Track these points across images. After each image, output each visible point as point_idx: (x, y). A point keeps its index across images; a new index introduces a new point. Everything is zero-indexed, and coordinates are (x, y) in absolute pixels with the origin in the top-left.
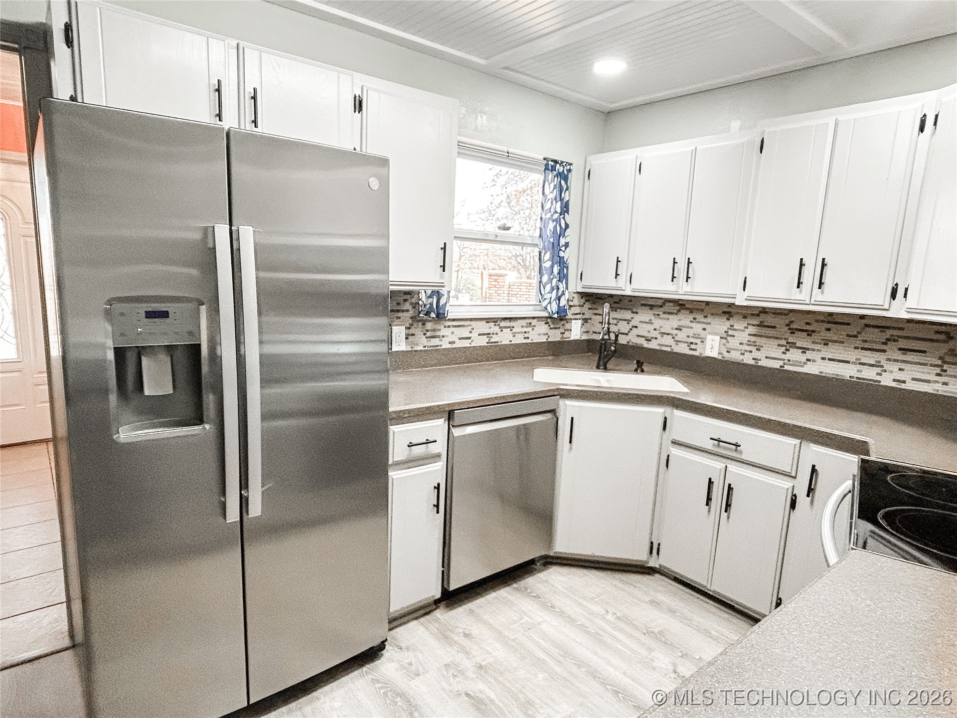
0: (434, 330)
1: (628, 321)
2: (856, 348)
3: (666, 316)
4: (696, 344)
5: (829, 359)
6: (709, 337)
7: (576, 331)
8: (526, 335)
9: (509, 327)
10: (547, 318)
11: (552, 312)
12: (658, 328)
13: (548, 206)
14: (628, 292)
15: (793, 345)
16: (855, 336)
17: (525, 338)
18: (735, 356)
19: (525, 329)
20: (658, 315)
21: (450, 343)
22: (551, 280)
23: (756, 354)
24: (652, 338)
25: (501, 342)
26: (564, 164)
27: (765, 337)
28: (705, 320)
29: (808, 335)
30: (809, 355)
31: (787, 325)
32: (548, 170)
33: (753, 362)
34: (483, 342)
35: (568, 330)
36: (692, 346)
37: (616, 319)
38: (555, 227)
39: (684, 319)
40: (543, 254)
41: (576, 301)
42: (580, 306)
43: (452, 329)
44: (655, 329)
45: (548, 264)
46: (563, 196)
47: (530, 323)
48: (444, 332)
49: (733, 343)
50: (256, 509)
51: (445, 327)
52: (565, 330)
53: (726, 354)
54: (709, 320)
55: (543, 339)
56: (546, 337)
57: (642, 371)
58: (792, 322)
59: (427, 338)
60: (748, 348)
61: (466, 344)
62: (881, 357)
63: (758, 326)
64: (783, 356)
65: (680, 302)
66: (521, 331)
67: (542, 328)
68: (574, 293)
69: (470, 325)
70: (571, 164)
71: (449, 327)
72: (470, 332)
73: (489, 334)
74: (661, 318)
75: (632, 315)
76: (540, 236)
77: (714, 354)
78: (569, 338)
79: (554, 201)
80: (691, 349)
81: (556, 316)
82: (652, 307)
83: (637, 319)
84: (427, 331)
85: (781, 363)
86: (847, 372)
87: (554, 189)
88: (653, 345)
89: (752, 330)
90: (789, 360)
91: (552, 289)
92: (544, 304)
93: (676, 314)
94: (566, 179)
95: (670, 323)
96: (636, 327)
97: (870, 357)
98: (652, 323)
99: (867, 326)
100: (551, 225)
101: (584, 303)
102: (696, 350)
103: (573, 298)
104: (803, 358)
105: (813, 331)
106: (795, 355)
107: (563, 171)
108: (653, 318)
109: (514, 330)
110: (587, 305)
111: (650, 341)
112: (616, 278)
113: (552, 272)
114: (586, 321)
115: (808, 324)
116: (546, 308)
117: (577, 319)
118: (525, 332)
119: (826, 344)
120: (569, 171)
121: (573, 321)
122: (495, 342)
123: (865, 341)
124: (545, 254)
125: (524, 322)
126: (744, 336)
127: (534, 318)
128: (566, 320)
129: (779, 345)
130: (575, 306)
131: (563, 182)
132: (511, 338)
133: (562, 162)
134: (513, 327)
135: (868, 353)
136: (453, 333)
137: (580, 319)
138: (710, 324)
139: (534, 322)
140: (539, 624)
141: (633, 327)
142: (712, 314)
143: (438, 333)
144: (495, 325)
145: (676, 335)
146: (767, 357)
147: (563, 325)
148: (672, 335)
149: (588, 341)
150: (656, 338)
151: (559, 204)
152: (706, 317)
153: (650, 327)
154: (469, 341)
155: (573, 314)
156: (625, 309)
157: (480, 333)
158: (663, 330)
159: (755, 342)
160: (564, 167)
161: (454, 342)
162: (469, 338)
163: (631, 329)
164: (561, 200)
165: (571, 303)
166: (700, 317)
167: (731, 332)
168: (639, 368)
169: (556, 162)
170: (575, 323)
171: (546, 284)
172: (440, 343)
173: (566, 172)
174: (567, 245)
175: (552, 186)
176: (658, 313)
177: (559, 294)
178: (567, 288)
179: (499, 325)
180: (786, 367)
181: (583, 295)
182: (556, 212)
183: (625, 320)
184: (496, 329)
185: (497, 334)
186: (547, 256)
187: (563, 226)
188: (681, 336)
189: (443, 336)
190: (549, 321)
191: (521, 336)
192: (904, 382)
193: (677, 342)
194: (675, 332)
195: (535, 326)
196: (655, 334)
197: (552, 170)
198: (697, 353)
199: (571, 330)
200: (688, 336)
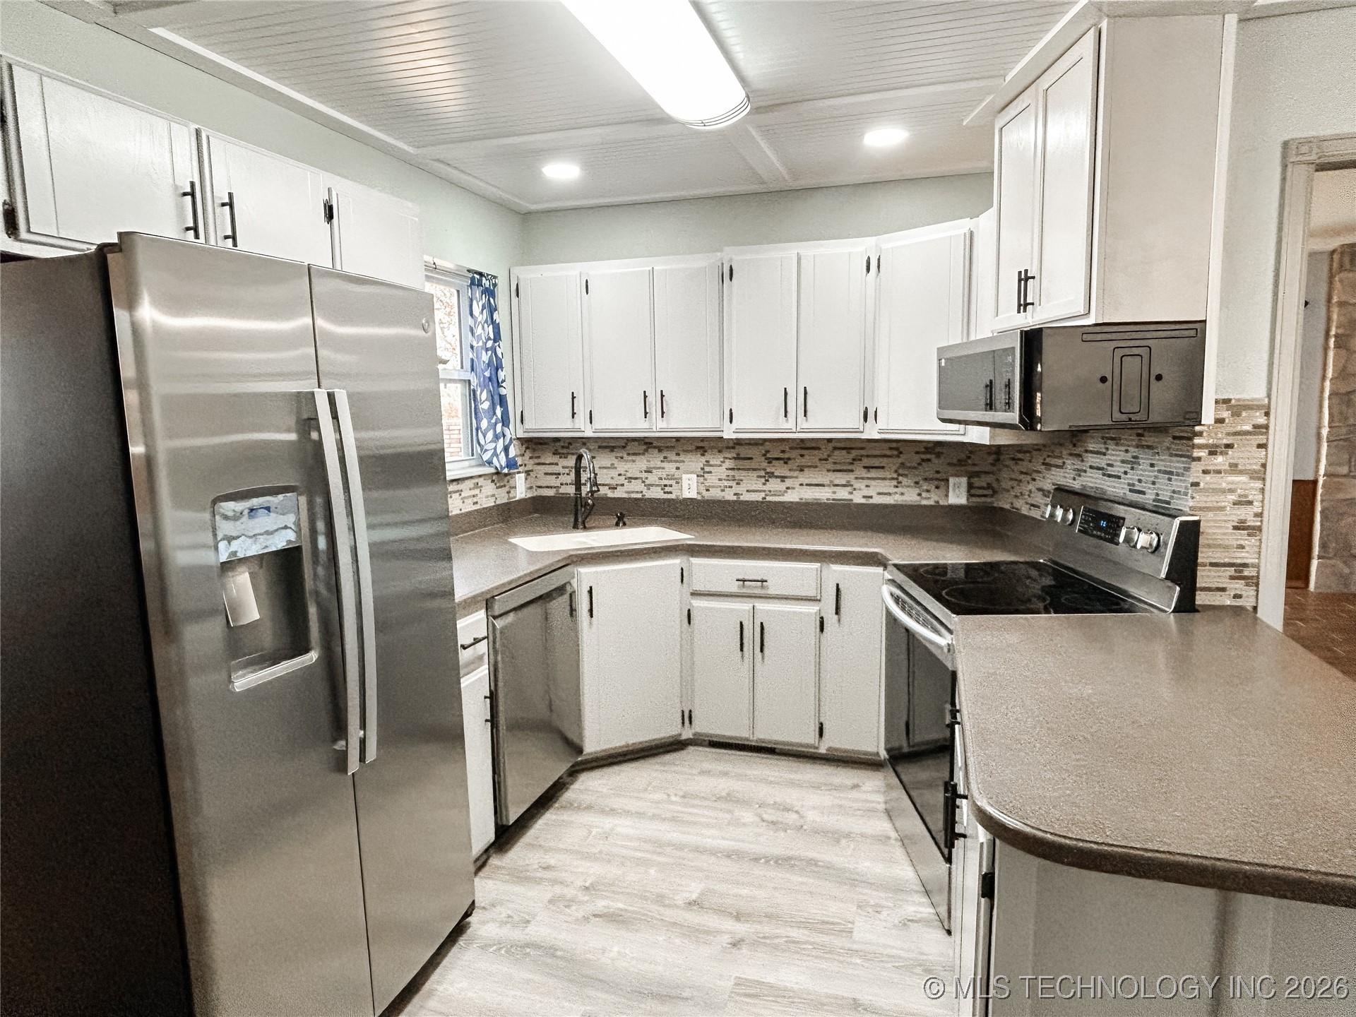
2: (828, 471)
3: (630, 458)
4: (671, 486)
5: (807, 485)
6: (684, 476)
7: (521, 489)
8: (475, 500)
9: (458, 491)
10: (493, 474)
11: (501, 466)
12: (623, 473)
13: (479, 331)
14: (589, 434)
15: (771, 475)
16: (826, 460)
17: (474, 504)
18: (715, 494)
19: (473, 492)
20: (622, 458)
22: (493, 426)
23: (736, 489)
24: (617, 485)
26: (490, 277)
27: (743, 469)
28: (677, 458)
29: (786, 463)
30: (788, 482)
31: (764, 455)
32: (474, 285)
33: (735, 498)
35: (513, 488)
36: (667, 489)
38: (491, 357)
39: (655, 459)
40: (478, 393)
41: (517, 450)
42: (522, 455)
44: (620, 475)
45: (486, 405)
46: (493, 317)
47: (477, 484)
49: (712, 480)
50: (371, 754)
52: (511, 488)
53: (705, 493)
54: (682, 458)
55: (492, 502)
56: (494, 499)
57: (624, 524)
58: (768, 452)
60: (730, 483)
62: (850, 477)
63: (735, 458)
64: (765, 488)
65: (646, 440)
66: (469, 494)
67: (489, 488)
68: (519, 439)
70: (495, 277)
74: (626, 461)
76: (472, 370)
77: (692, 494)
78: (515, 497)
79: (486, 325)
80: (665, 493)
81: (506, 470)
82: (612, 449)
85: (763, 495)
86: (824, 495)
87: (483, 309)
88: (620, 493)
89: (729, 464)
90: (770, 491)
91: (496, 437)
92: (486, 457)
93: (643, 454)
94: (493, 295)
95: (637, 466)
97: (841, 478)
98: (615, 468)
99: (835, 448)
100: (485, 357)
101: (526, 452)
102: (671, 493)
104: (782, 487)
105: (789, 459)
106: (774, 485)
107: (490, 285)
108: (615, 462)
109: (463, 495)
110: (528, 454)
111: (616, 489)
112: (573, 417)
113: (495, 413)
114: (528, 473)
115: (783, 452)
116: (490, 461)
117: (520, 473)
118: (474, 496)
119: (802, 471)
120: (495, 285)
121: (517, 475)
123: (835, 463)
124: (481, 393)
125: (470, 483)
126: (721, 471)
127: (480, 476)
128: (510, 474)
129: (758, 477)
131: (492, 300)
132: (461, 505)
133: (488, 275)
135: (839, 475)
137: (523, 472)
138: (684, 462)
139: (481, 481)
140: (612, 829)
142: (684, 451)
145: (647, 478)
146: (747, 491)
147: (508, 482)
148: (641, 478)
149: (533, 498)
150: (623, 485)
151: (491, 326)
152: (677, 455)
153: (614, 473)
158: (629, 475)
159: (734, 476)
160: (490, 282)
164: (492, 322)
166: (672, 456)
167: (707, 469)
168: (621, 522)
169: (481, 274)
170: (519, 477)
171: (487, 430)
173: (492, 287)
175: (480, 304)
176: (621, 455)
177: (506, 443)
180: (768, 499)
181: (524, 441)
182: (489, 339)
186: (484, 395)
188: (652, 478)
190: (494, 478)
191: (470, 501)
192: (871, 497)
193: (649, 486)
194: (644, 475)
195: (481, 486)
196: (622, 480)
197: (478, 286)
198: (672, 496)
199: (516, 487)
200: (660, 479)
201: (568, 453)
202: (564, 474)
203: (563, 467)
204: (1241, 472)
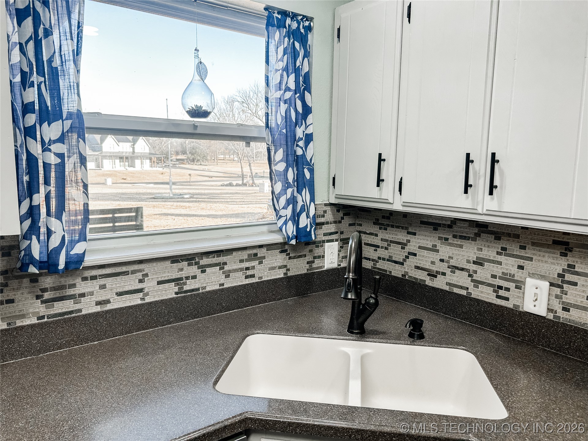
1: (403, 245)
3: (459, 242)
4: (508, 289)
6: (530, 282)
7: (331, 258)
8: (249, 273)
9: (218, 265)
10: (285, 243)
11: (289, 236)
12: (446, 258)
13: (276, 80)
14: (398, 207)
17: (247, 277)
19: (247, 264)
20: (447, 239)
21: (98, 303)
22: (284, 191)
24: (438, 272)
25: (204, 288)
26: (299, 18)
28: (522, 253)
32: (273, 25)
34: (168, 292)
35: (319, 257)
36: (502, 293)
37: (386, 240)
38: (287, 112)
41: (329, 217)
42: (335, 222)
43: (102, 281)
44: (442, 260)
46: (298, 64)
47: (256, 255)
48: (81, 287)
51: (85, 279)
52: (315, 258)
53: (561, 313)
54: (528, 253)
55: (280, 274)
56: (284, 270)
57: (421, 337)
59: (43, 302)
61: (135, 300)
66: (240, 267)
67: (277, 259)
68: (326, 205)
69: (140, 271)
70: (310, 19)
71: (94, 278)
72: (141, 281)
73: (181, 279)
74: (451, 245)
75: (409, 237)
76: (268, 126)
77: (541, 310)
78: (321, 267)
79: (285, 73)
80: (498, 297)
81: (293, 242)
83: (415, 242)
84: (44, 290)
87: (284, 55)
88: (440, 283)
91: (288, 202)
92: (279, 223)
93: (474, 239)
94: (303, 41)
95: (464, 253)
96: (415, 255)
98: (437, 251)
100: (283, 108)
101: (342, 218)
102: (507, 299)
103: (325, 212)
107: (298, 27)
108: (438, 244)
109: (226, 268)
110: (347, 221)
111: (436, 277)
112: (378, 185)
113: (287, 179)
116: (281, 229)
117: (332, 241)
118: (247, 269)
120: (310, 28)
121: (327, 245)
122: (193, 290)
124: (275, 153)
125: (244, 255)
127: (261, 246)
128: (314, 243)
130: (327, 223)
131: (297, 45)
132: (222, 280)
133: (295, 15)
134: (225, 264)
136: (103, 287)
137: (337, 240)
138: (531, 259)
139: (261, 252)
141: (410, 253)
142: (533, 244)
143: (71, 292)
144: (189, 265)
145: (475, 272)
147: (311, 251)
148: (467, 270)
150: (444, 274)
151: (292, 77)
152: (523, 248)
153: (436, 257)
154: (141, 295)
155: (325, 235)
156: (398, 227)
157: (160, 279)
158: (453, 262)
160: (299, 23)
161: (108, 302)
162: (140, 290)
163: (407, 257)
164: (297, 71)
165: (318, 221)
166: (514, 248)
167: (569, 277)
169: (285, 14)
170: (329, 246)
171: (280, 194)
172: (77, 307)
173: (302, 31)
174: (309, 138)
176: (447, 237)
177: (298, 210)
178: (312, 199)
179: (197, 264)
181: (338, 208)
182: (288, 89)
183: (399, 243)
184: (194, 270)
185: (195, 278)
186: (279, 155)
187: (300, 109)
188: (483, 274)
189: (83, 295)
190: (286, 248)
191: (240, 274)
193: (477, 283)
194: (473, 267)
195: (264, 258)
196: (443, 267)
197: (279, 26)
198: (509, 304)
199: (323, 257)
200: (494, 276)
201: (388, 225)
202: (382, 247)
203: (382, 240)
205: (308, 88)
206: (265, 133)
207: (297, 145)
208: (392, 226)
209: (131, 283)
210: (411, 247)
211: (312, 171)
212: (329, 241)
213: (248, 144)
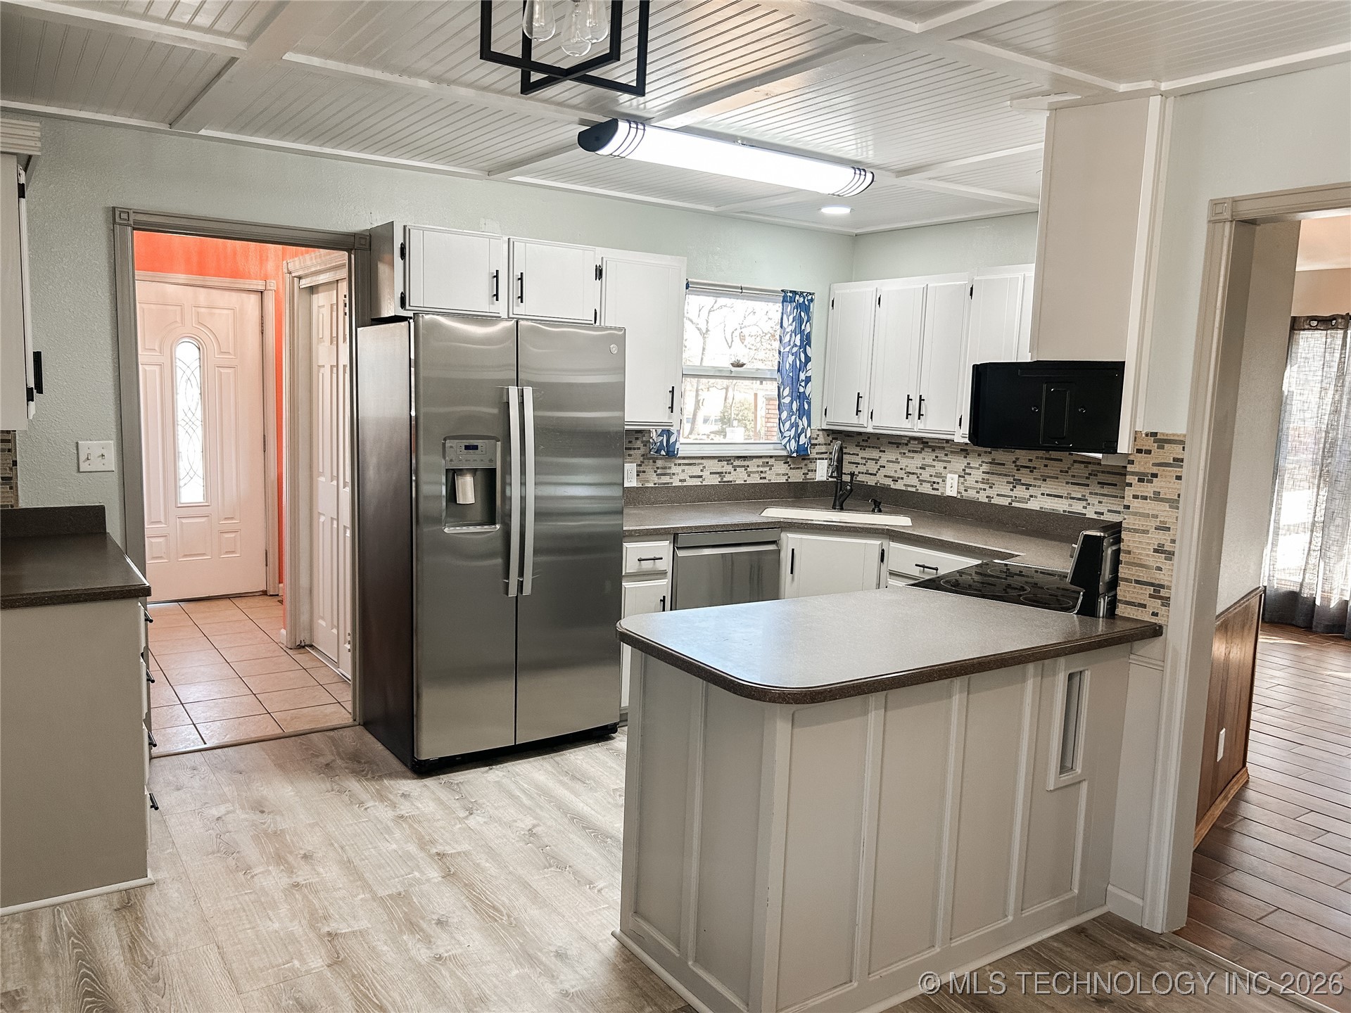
0: (665, 468)
1: (877, 461)
2: (1067, 483)
3: (910, 455)
4: (938, 483)
5: (1047, 495)
6: (949, 475)
7: (821, 472)
8: (763, 475)
9: (744, 466)
10: (788, 457)
11: (791, 450)
12: (904, 467)
13: (787, 339)
14: (870, 430)
15: (1018, 482)
16: (1067, 472)
17: (761, 478)
18: (972, 494)
19: (761, 469)
20: (904, 454)
21: (681, 481)
22: (789, 417)
23: (989, 492)
24: (899, 478)
25: (735, 481)
26: (805, 294)
27: (997, 474)
28: (946, 459)
29: (1031, 471)
30: (1032, 491)
31: (1014, 462)
32: (787, 302)
33: (986, 500)
34: (715, 480)
35: (812, 471)
36: (935, 486)
37: (865, 458)
38: (794, 361)
39: (928, 457)
40: (782, 390)
41: (821, 440)
42: (825, 444)
43: (683, 467)
44: (901, 469)
45: (787, 400)
46: (803, 327)
47: (768, 463)
48: (675, 469)
49: (970, 481)
50: (527, 590)
51: (675, 465)
52: (809, 471)
53: (964, 494)
54: (949, 458)
55: (783, 480)
56: (786, 477)
57: (880, 511)
58: (1017, 459)
59: (657, 475)
60: (983, 486)
61: (697, 482)
62: (1086, 491)
63: (990, 463)
64: (1011, 493)
65: (924, 440)
66: (757, 470)
67: (781, 468)
68: (819, 430)
70: (812, 294)
71: (680, 465)
72: (702, 471)
73: (722, 473)
74: (908, 457)
75: (881, 454)
76: (779, 371)
77: (954, 494)
78: (813, 479)
79: (794, 335)
80: (933, 489)
81: (795, 455)
82: (898, 445)
83: (884, 458)
84: (658, 468)
85: (1009, 500)
86: (1061, 506)
87: (793, 321)
88: (899, 486)
89: (985, 467)
90: (1016, 497)
91: (792, 426)
92: (784, 442)
93: (920, 452)
94: (806, 309)
95: (913, 462)
96: (884, 467)
97: (1077, 492)
98: (899, 463)
99: (1075, 461)
100: (791, 359)
101: (831, 442)
102: (938, 490)
103: (818, 435)
104: (1026, 494)
105: (1035, 468)
106: (1020, 492)
107: (804, 301)
108: (899, 457)
109: (749, 469)
110: (835, 444)
111: (897, 481)
112: (858, 414)
113: (792, 408)
115: (1030, 460)
116: (785, 446)
117: (823, 459)
118: (762, 472)
119: (1045, 480)
120: (812, 300)
121: (818, 461)
122: (728, 482)
123: (1073, 476)
124: (783, 390)
125: (760, 462)
126: (977, 474)
127: (771, 457)
128: (809, 459)
129: (1008, 482)
130: (819, 444)
131: (803, 314)
132: (746, 477)
133: (802, 293)
134: (748, 466)
135: (1076, 487)
136: (683, 471)
137: (826, 459)
138: (950, 462)
139: (771, 461)
141: (880, 466)
142: (952, 452)
143: (668, 471)
144: (728, 464)
145: (921, 474)
146: (998, 495)
147: (806, 465)
148: (916, 474)
150: (902, 478)
151: (798, 337)
152: (946, 455)
153: (897, 467)
154: (701, 479)
155: (817, 453)
156: (873, 447)
157: (711, 471)
158: (908, 470)
159: (988, 480)
160: (804, 298)
161: (685, 480)
162: (701, 477)
163: (879, 469)
164: (802, 332)
165: (813, 442)
166: (941, 455)
167: (968, 471)
168: (877, 508)
169: (795, 293)
170: (820, 463)
171: (786, 421)
172: (671, 481)
173: (807, 303)
174: (808, 380)
175: (791, 318)
176: (904, 452)
178: (809, 425)
179: (732, 464)
180: (1014, 504)
181: (829, 432)
182: (795, 345)
183: (873, 459)
184: (730, 468)
185: (730, 473)
186: (787, 392)
187: (803, 359)
188: (925, 475)
189: (674, 474)
190: (788, 460)
191: (757, 475)
192: (1102, 514)
193: (922, 481)
194: (919, 471)
195: (773, 465)
196: (901, 474)
197: (791, 302)
198: (939, 493)
199: (815, 471)
200: (931, 476)
201: (866, 446)
202: (862, 464)
203: (862, 458)
204: (1162, 500)
205: (809, 344)
206: (776, 375)
207: (800, 385)
208: (869, 447)
209: (696, 471)
210: (881, 462)
211: (809, 404)
212: (819, 459)
213: (761, 383)
